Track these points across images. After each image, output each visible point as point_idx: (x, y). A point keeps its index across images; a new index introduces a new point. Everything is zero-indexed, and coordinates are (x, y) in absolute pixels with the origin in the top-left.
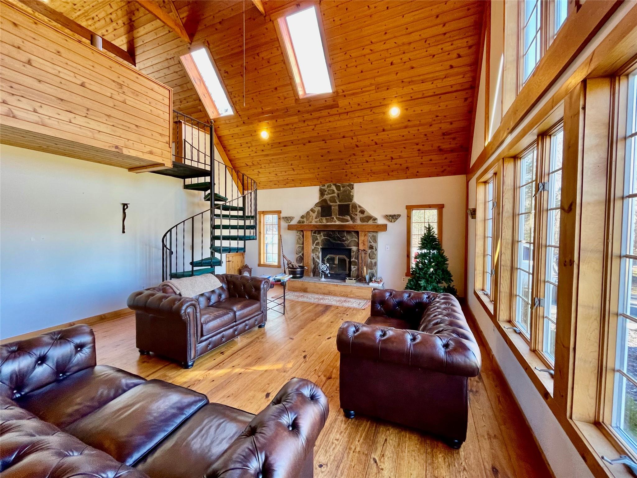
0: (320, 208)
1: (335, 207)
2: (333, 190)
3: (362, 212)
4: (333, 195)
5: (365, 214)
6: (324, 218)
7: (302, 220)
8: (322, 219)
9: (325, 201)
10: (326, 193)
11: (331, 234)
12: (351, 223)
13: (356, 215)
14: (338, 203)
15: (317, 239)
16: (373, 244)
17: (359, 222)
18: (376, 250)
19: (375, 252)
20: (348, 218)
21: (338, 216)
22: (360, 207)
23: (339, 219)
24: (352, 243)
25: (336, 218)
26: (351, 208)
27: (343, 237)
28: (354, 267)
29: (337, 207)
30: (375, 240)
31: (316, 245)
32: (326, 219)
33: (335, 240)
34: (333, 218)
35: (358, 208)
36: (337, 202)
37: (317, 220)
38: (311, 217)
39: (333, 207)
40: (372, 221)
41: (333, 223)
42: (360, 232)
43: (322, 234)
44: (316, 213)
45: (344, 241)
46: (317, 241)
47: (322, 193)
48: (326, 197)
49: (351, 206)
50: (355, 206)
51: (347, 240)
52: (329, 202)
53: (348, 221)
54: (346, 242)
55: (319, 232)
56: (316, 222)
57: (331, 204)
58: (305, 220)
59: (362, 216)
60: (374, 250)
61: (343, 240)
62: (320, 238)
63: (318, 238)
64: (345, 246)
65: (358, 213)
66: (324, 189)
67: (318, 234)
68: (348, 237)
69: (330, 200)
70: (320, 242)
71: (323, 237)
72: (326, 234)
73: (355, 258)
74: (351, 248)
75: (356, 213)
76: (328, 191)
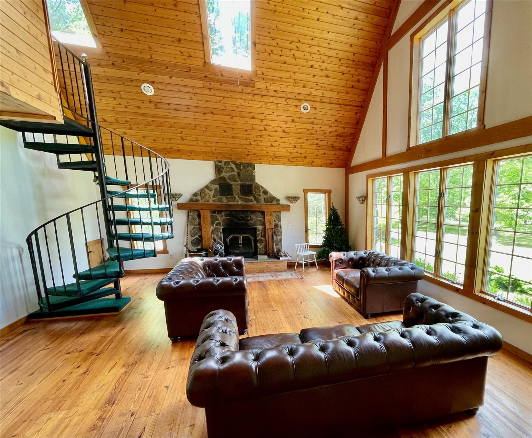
0: (217, 186)
1: (236, 187)
2: (233, 169)
3: (266, 192)
4: (233, 173)
5: (269, 195)
6: (224, 197)
7: (194, 198)
8: (222, 199)
9: (223, 178)
10: (224, 170)
11: (233, 214)
12: (255, 203)
13: (260, 196)
14: (239, 182)
15: (217, 219)
16: (277, 222)
17: (263, 202)
18: (281, 228)
19: (280, 230)
20: (252, 198)
21: (240, 196)
22: (262, 187)
23: (242, 199)
24: (258, 223)
25: (238, 197)
26: (254, 188)
27: (248, 217)
28: (261, 245)
29: (239, 187)
30: (279, 220)
31: (216, 225)
32: (227, 198)
33: (239, 219)
34: (235, 198)
35: (261, 189)
36: (237, 182)
37: (215, 199)
38: (208, 196)
39: (233, 187)
40: (276, 202)
41: (235, 203)
42: (265, 212)
43: (223, 213)
44: (213, 191)
45: (249, 220)
46: (217, 222)
47: (218, 169)
48: (223, 174)
49: (253, 185)
50: (258, 187)
51: (251, 220)
52: (228, 180)
53: (251, 201)
54: (251, 222)
55: (220, 212)
56: (214, 201)
57: (232, 183)
58: (199, 198)
59: (265, 196)
60: (279, 228)
62: (221, 218)
63: (219, 218)
64: (250, 226)
65: (261, 194)
66: (220, 166)
67: (218, 214)
68: (253, 217)
69: (229, 178)
70: (221, 222)
71: (224, 217)
72: (227, 214)
73: (261, 236)
74: (257, 227)
75: (259, 193)
76: (225, 168)
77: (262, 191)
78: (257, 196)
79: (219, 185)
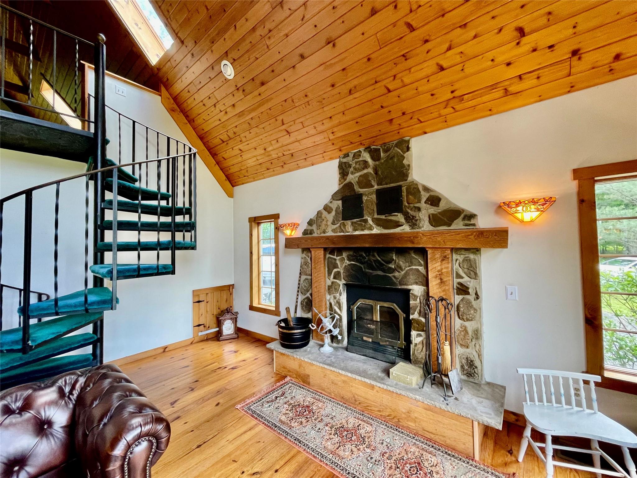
0: (340, 203)
1: (369, 197)
2: (365, 162)
3: (434, 200)
4: (365, 171)
5: (443, 206)
6: (349, 223)
7: (310, 228)
8: (344, 225)
9: (349, 186)
10: (352, 169)
11: (362, 256)
12: (406, 228)
13: (419, 209)
14: (376, 187)
15: (336, 266)
16: (466, 280)
17: (426, 226)
18: (477, 297)
19: (474, 303)
20: (400, 217)
21: (376, 216)
22: (426, 189)
23: (378, 222)
24: (412, 278)
25: (374, 220)
26: (404, 194)
27: (390, 262)
28: (419, 335)
29: (374, 197)
30: (473, 272)
31: (334, 278)
32: (352, 224)
33: (373, 269)
34: (366, 221)
35: (422, 193)
36: (373, 186)
37: (335, 227)
38: (324, 222)
39: (365, 198)
40: (462, 223)
41: (366, 232)
42: (429, 252)
43: (345, 255)
44: (333, 213)
45: (392, 271)
46: (335, 270)
47: (344, 170)
48: (350, 178)
49: (404, 189)
50: (414, 190)
51: (399, 268)
52: (356, 188)
53: (398, 225)
54: (397, 274)
55: (339, 251)
56: (334, 231)
57: (362, 191)
58: (314, 227)
59: (433, 210)
60: (471, 297)
61: (391, 268)
62: (342, 263)
63: (338, 263)
64: (394, 284)
65: (423, 205)
66: (346, 163)
67: (337, 256)
68: (402, 263)
69: (359, 183)
70: (342, 271)
71: (347, 262)
72: (352, 256)
73: (420, 313)
74: (410, 287)
75: (417, 205)
76: (354, 165)
77: (424, 196)
78: (411, 213)
79: (342, 199)
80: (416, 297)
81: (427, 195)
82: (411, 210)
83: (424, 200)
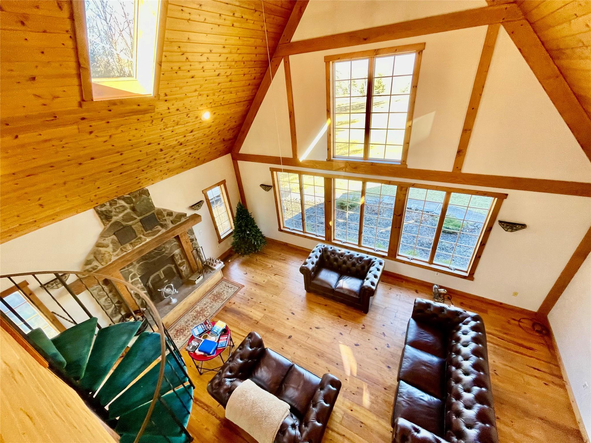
0: (114, 237)
1: (136, 225)
2: (123, 206)
3: (170, 214)
4: (126, 212)
5: (174, 215)
6: (128, 244)
7: (88, 267)
8: (124, 248)
9: (117, 223)
10: (113, 213)
13: (165, 220)
14: (139, 218)
15: (130, 272)
16: (192, 237)
17: (171, 226)
18: (195, 240)
21: (145, 233)
22: (165, 210)
23: (148, 235)
24: (174, 249)
25: (143, 235)
26: (157, 216)
27: (163, 250)
28: (184, 266)
29: (139, 224)
30: (193, 234)
31: (132, 279)
32: (131, 244)
33: (154, 258)
34: (140, 238)
35: (164, 212)
36: (136, 219)
37: (117, 252)
38: (107, 255)
39: (133, 227)
40: (183, 218)
41: (143, 243)
44: (111, 246)
45: (164, 252)
46: (131, 275)
47: (104, 216)
48: (114, 219)
49: (155, 213)
50: (160, 212)
51: (167, 249)
52: (124, 223)
53: (159, 231)
54: (167, 252)
56: (117, 255)
57: (130, 223)
58: (95, 263)
59: (171, 218)
62: (134, 269)
63: (131, 270)
64: (167, 256)
65: (166, 218)
66: (105, 211)
68: (167, 246)
69: (123, 220)
70: (136, 272)
71: (138, 265)
73: (181, 259)
74: (174, 253)
75: (164, 219)
76: (114, 210)
77: (165, 213)
78: (163, 223)
79: (114, 234)
80: (177, 255)
81: (166, 213)
82: (162, 221)
83: (166, 215)
